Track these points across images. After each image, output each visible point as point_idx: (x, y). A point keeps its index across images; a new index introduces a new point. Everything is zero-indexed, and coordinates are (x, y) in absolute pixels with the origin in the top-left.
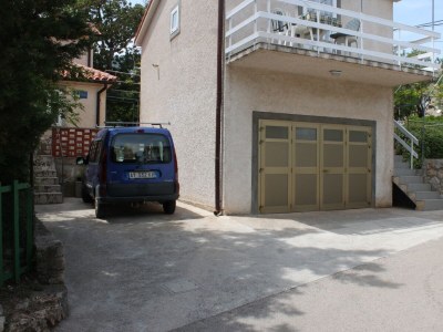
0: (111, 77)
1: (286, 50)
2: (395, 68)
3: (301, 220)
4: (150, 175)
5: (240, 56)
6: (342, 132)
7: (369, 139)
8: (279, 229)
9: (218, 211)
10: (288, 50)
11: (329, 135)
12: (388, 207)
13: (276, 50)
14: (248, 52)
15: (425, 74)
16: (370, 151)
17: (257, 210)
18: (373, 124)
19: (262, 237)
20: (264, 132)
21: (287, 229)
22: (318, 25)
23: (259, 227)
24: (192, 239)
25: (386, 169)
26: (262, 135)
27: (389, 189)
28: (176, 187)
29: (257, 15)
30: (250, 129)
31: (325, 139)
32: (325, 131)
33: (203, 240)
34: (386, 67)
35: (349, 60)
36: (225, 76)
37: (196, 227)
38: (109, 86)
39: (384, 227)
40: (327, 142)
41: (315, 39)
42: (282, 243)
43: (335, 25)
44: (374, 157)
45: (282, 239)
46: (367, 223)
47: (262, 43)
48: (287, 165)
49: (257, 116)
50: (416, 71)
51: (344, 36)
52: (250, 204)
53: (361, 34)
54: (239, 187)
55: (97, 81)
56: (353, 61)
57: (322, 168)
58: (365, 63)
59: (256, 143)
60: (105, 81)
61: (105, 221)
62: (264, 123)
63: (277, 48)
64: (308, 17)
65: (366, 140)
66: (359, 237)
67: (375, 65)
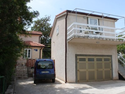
0: (43, 45)
1: (81, 37)
2: (114, 40)
3: (89, 84)
4: (47, 72)
5: (70, 40)
6: (102, 59)
7: (110, 61)
8: (81, 87)
9: (66, 82)
10: (82, 38)
11: (98, 60)
12: (117, 80)
13: (79, 38)
14: (72, 39)
15: (124, 41)
16: (111, 64)
17: (77, 82)
18: (111, 56)
19: (75, 90)
20: (79, 60)
21: (84, 87)
22: (91, 30)
23: (76, 87)
24: (56, 90)
25: (116, 69)
26: (78, 60)
27: (117, 75)
28: (54, 75)
29: (73, 29)
30: (75, 59)
31: (97, 61)
32: (97, 59)
33: (58, 91)
34: (112, 40)
35: (100, 39)
36: (67, 45)
37: (58, 87)
38: (43, 48)
39: (112, 87)
40: (97, 62)
41: (90, 34)
42: (80, 92)
43: (96, 30)
44: (112, 65)
45: (80, 91)
46: (108, 85)
47: (75, 36)
48: (86, 69)
49: (76, 55)
50: (121, 41)
51: (99, 32)
52: (75, 80)
53: (103, 32)
54: (72, 75)
55: (40, 47)
56: (102, 39)
57: (96, 69)
58: (105, 39)
59: (76, 63)
60: (42, 47)
61: (35, 85)
62: (79, 57)
63: (79, 37)
64: (88, 28)
65: (109, 61)
66: (104, 90)
67: (108, 40)
